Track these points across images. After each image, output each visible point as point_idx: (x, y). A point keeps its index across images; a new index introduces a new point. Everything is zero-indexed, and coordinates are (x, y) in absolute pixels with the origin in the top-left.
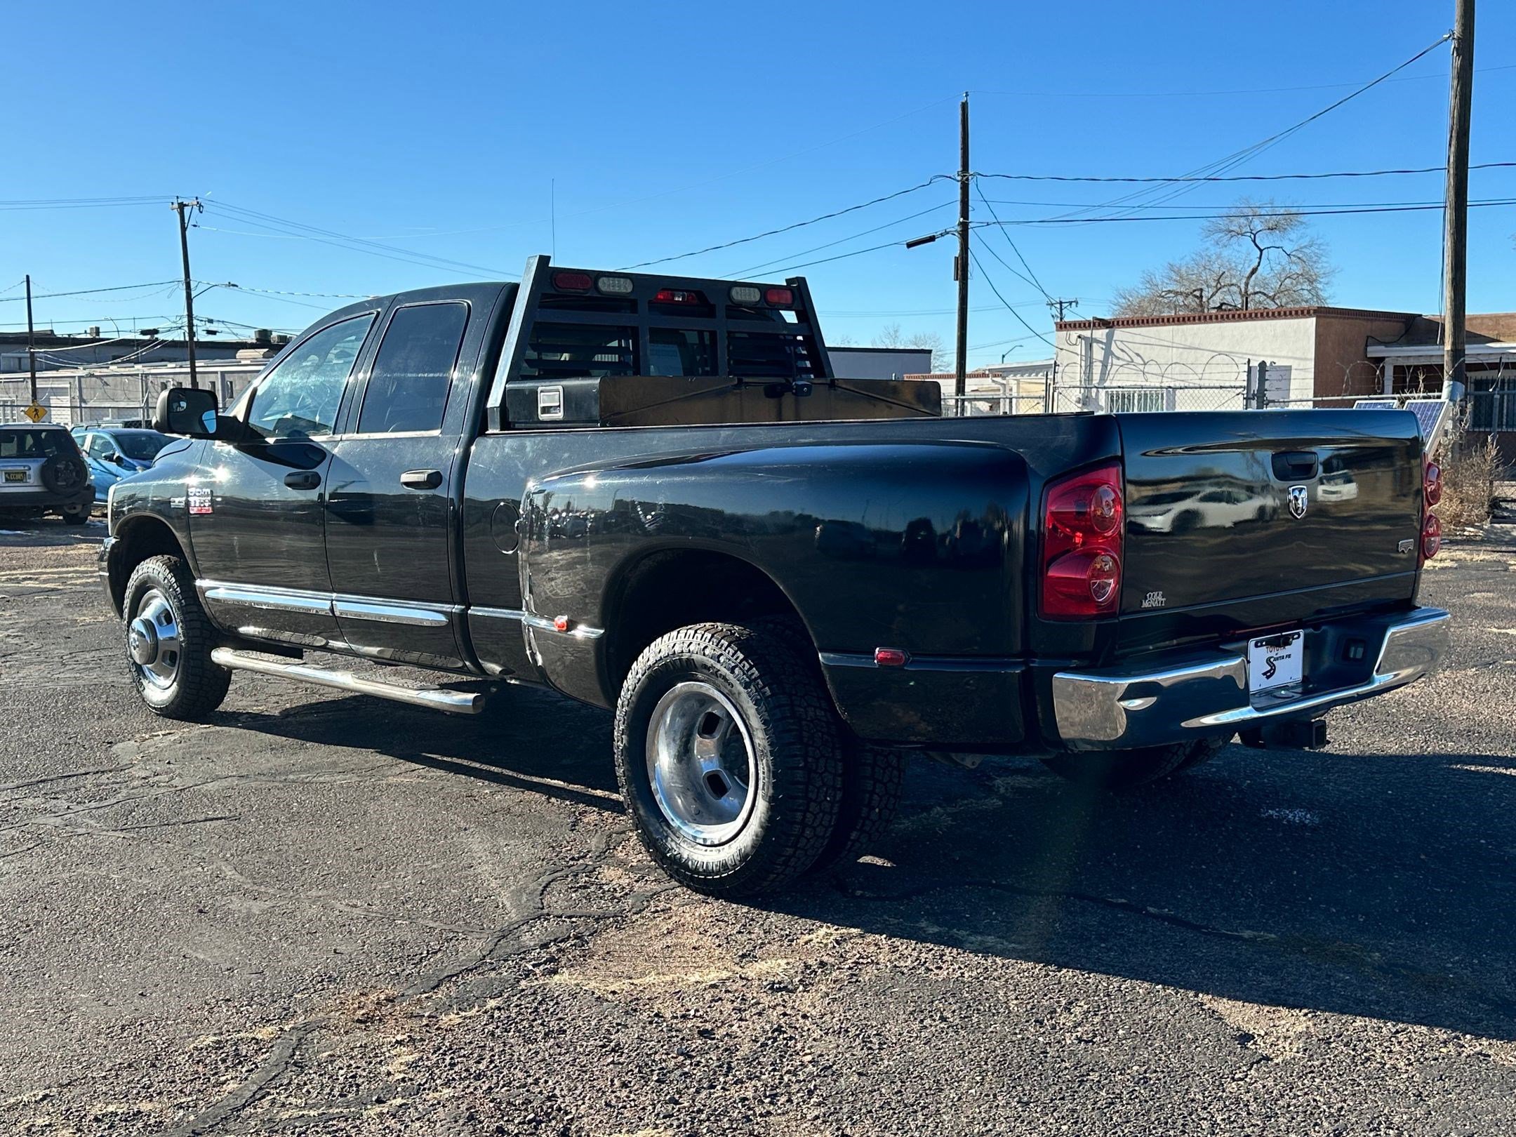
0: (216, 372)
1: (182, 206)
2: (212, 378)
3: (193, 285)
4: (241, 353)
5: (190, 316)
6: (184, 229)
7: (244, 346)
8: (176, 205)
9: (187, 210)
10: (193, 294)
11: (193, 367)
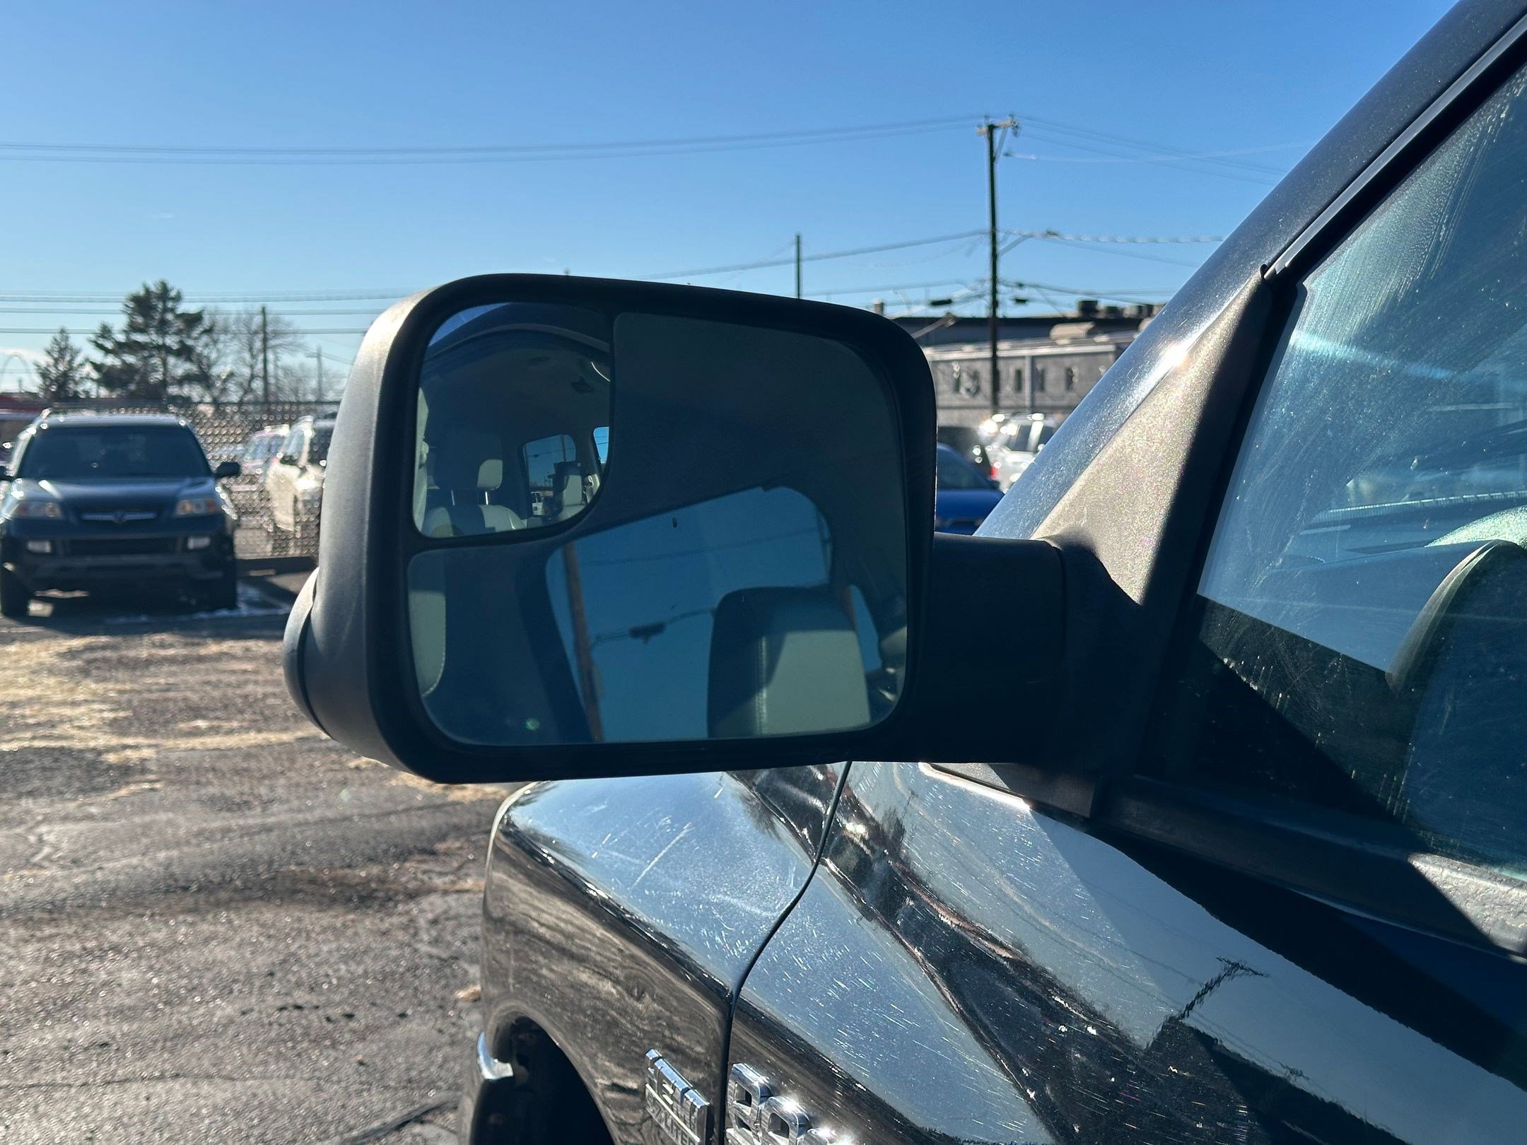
0: (1023, 357)
1: (991, 128)
2: (1018, 364)
3: (1000, 236)
4: (1058, 331)
5: (994, 280)
6: (992, 159)
7: (1063, 320)
8: (985, 129)
9: (998, 134)
10: (1000, 248)
11: (994, 350)
